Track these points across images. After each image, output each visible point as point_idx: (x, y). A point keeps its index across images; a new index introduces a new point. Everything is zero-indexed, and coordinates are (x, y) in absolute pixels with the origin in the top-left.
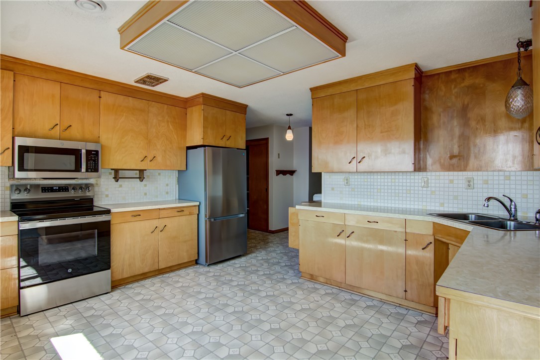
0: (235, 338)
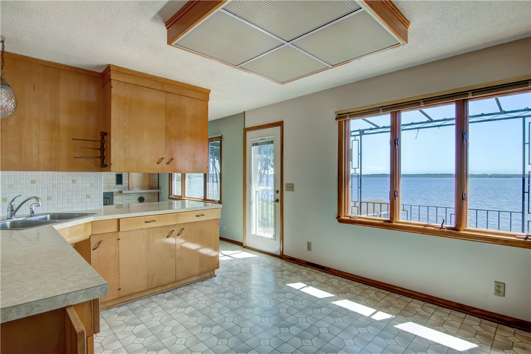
0: (286, 342)
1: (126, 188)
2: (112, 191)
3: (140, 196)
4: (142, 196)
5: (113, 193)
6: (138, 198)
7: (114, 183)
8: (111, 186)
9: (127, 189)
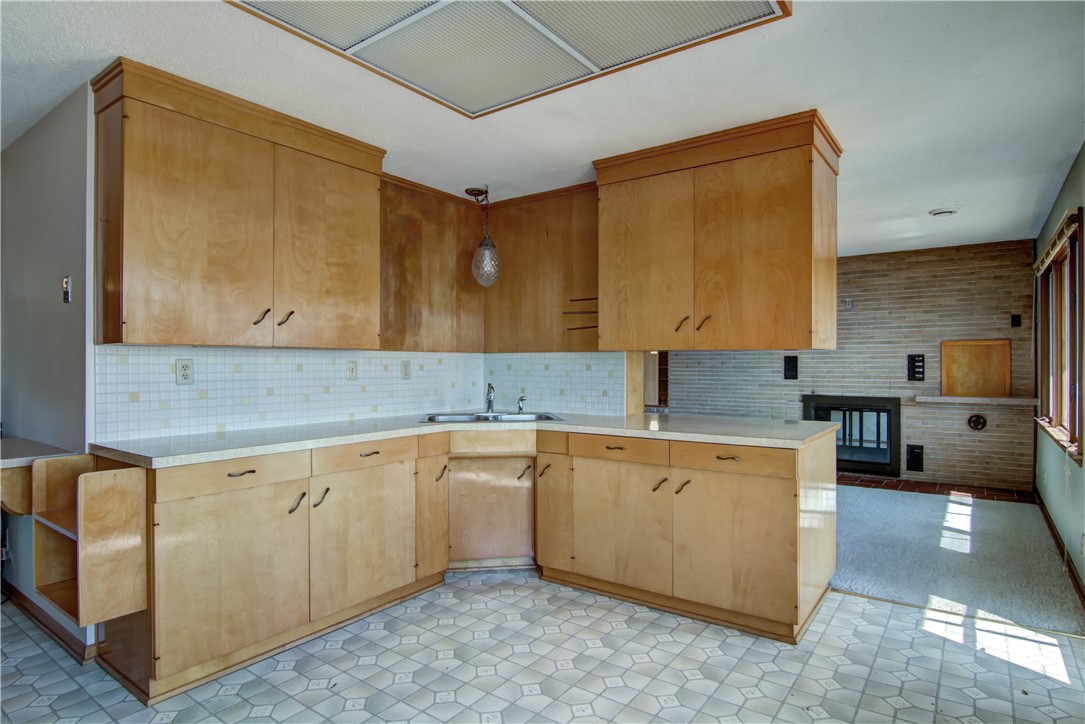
1: (933, 389)
2: (897, 396)
3: (975, 412)
4: (982, 413)
5: (899, 399)
6: (968, 417)
7: (902, 378)
8: (895, 383)
9: (938, 392)
